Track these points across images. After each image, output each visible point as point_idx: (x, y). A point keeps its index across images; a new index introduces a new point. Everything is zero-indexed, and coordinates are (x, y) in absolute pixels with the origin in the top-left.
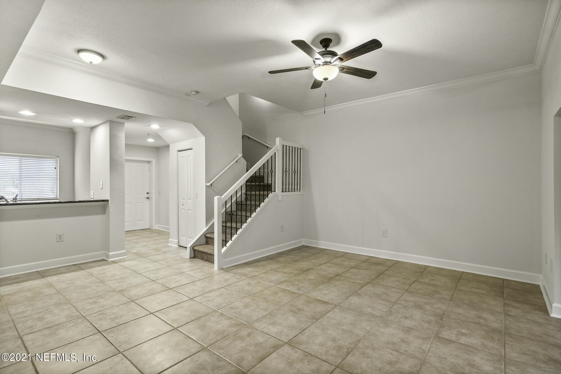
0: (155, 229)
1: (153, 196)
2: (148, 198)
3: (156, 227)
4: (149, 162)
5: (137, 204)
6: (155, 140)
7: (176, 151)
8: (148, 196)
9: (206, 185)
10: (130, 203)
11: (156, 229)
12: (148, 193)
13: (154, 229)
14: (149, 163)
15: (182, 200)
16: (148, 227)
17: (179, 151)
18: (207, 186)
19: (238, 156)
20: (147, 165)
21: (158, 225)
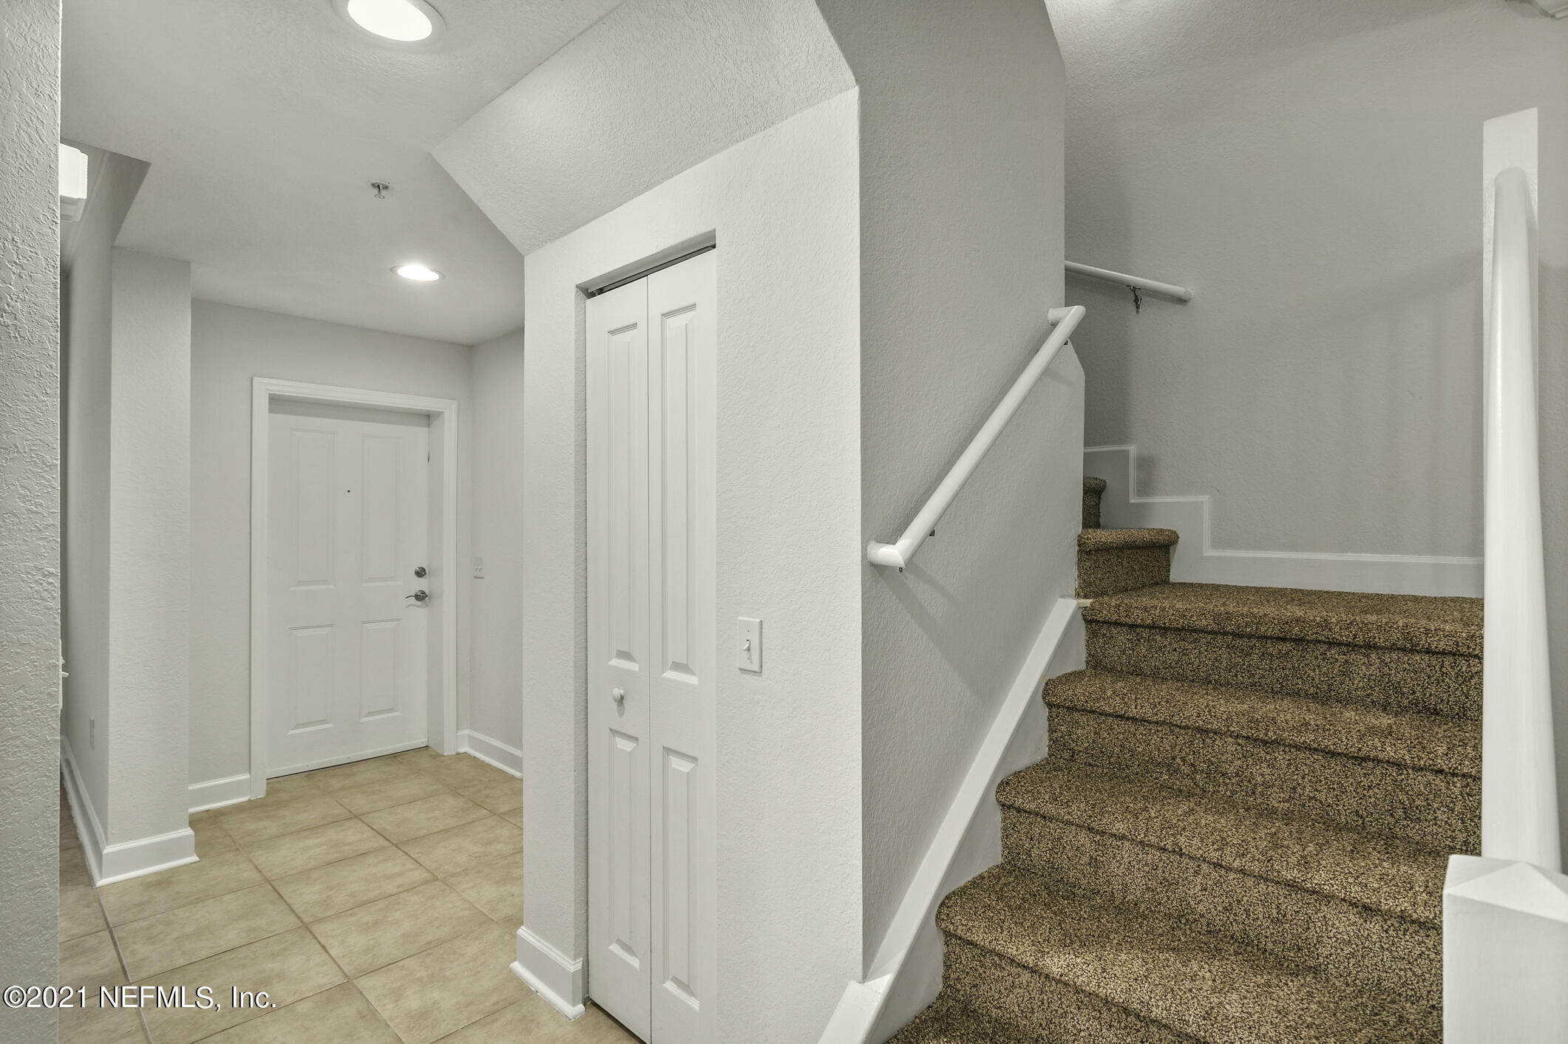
0: (454, 753)
1: (447, 586)
2: (421, 597)
3: (459, 741)
4: (428, 418)
5: (369, 626)
6: (443, 276)
7: (571, 294)
8: (421, 584)
9: (864, 556)
10: (331, 626)
11: (458, 754)
12: (421, 573)
13: (448, 751)
14: (429, 426)
15: (616, 662)
16: (420, 741)
17: (592, 295)
18: (875, 571)
19: (1054, 325)
20: (420, 432)
21: (467, 732)
